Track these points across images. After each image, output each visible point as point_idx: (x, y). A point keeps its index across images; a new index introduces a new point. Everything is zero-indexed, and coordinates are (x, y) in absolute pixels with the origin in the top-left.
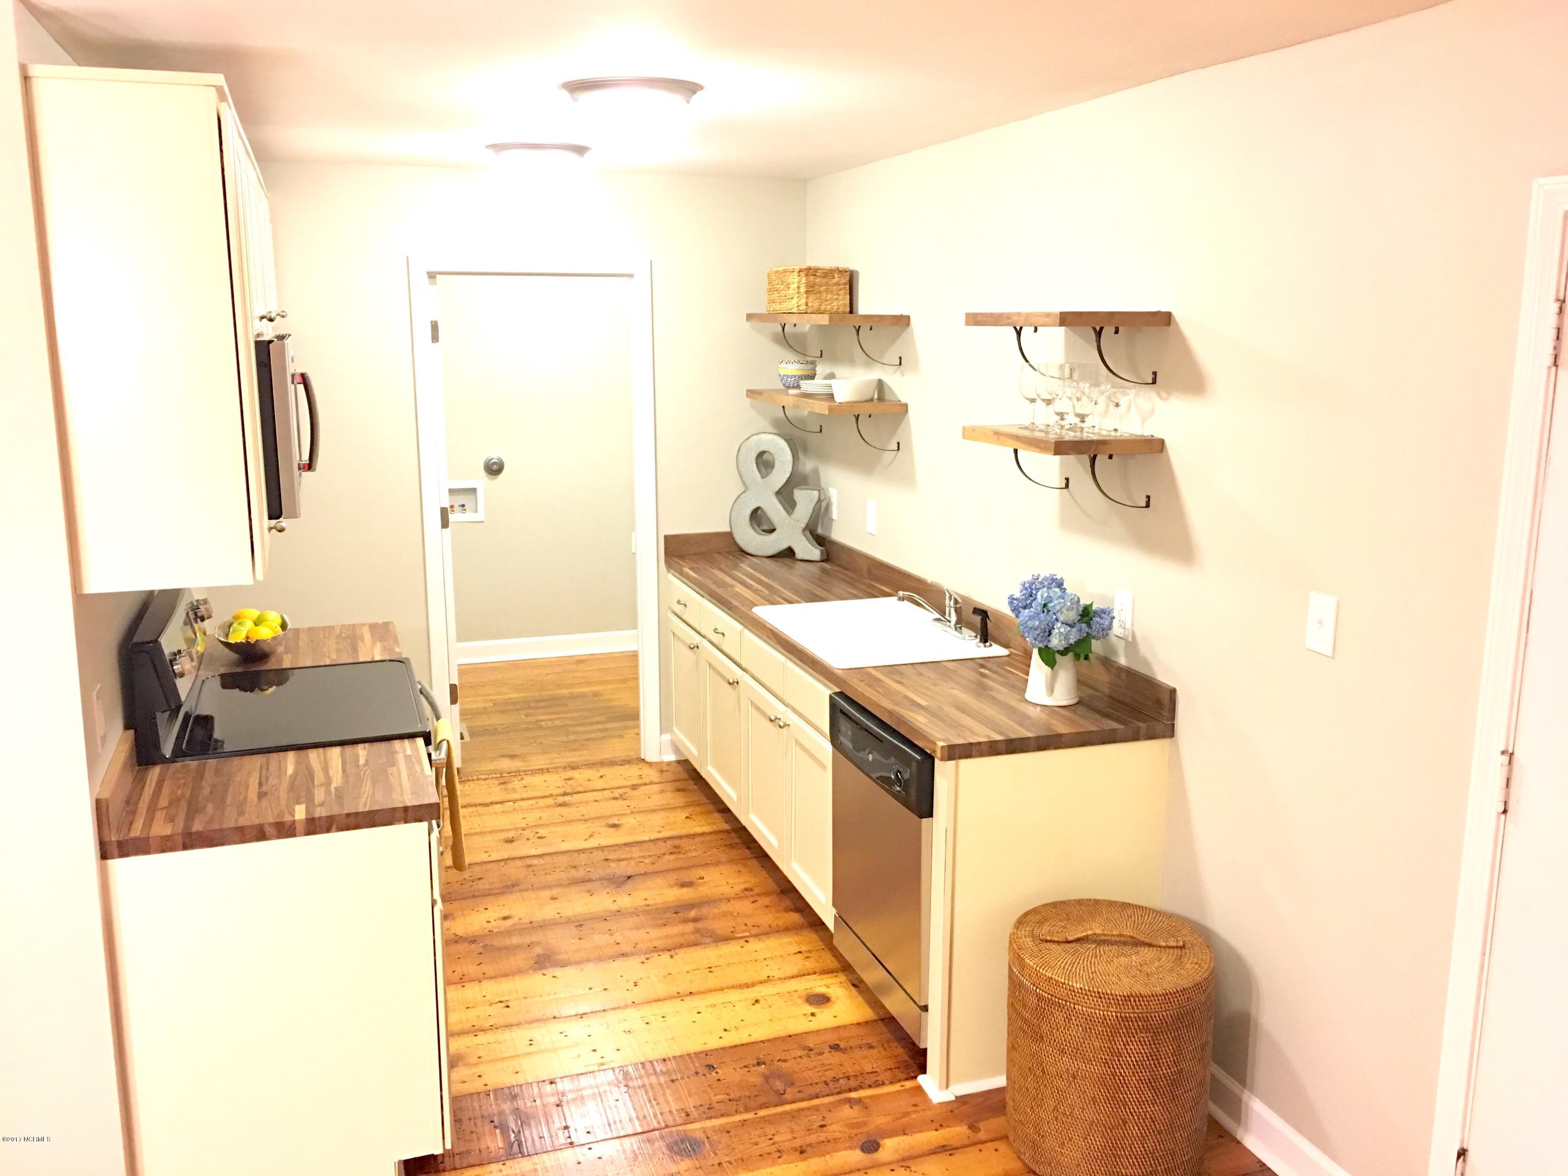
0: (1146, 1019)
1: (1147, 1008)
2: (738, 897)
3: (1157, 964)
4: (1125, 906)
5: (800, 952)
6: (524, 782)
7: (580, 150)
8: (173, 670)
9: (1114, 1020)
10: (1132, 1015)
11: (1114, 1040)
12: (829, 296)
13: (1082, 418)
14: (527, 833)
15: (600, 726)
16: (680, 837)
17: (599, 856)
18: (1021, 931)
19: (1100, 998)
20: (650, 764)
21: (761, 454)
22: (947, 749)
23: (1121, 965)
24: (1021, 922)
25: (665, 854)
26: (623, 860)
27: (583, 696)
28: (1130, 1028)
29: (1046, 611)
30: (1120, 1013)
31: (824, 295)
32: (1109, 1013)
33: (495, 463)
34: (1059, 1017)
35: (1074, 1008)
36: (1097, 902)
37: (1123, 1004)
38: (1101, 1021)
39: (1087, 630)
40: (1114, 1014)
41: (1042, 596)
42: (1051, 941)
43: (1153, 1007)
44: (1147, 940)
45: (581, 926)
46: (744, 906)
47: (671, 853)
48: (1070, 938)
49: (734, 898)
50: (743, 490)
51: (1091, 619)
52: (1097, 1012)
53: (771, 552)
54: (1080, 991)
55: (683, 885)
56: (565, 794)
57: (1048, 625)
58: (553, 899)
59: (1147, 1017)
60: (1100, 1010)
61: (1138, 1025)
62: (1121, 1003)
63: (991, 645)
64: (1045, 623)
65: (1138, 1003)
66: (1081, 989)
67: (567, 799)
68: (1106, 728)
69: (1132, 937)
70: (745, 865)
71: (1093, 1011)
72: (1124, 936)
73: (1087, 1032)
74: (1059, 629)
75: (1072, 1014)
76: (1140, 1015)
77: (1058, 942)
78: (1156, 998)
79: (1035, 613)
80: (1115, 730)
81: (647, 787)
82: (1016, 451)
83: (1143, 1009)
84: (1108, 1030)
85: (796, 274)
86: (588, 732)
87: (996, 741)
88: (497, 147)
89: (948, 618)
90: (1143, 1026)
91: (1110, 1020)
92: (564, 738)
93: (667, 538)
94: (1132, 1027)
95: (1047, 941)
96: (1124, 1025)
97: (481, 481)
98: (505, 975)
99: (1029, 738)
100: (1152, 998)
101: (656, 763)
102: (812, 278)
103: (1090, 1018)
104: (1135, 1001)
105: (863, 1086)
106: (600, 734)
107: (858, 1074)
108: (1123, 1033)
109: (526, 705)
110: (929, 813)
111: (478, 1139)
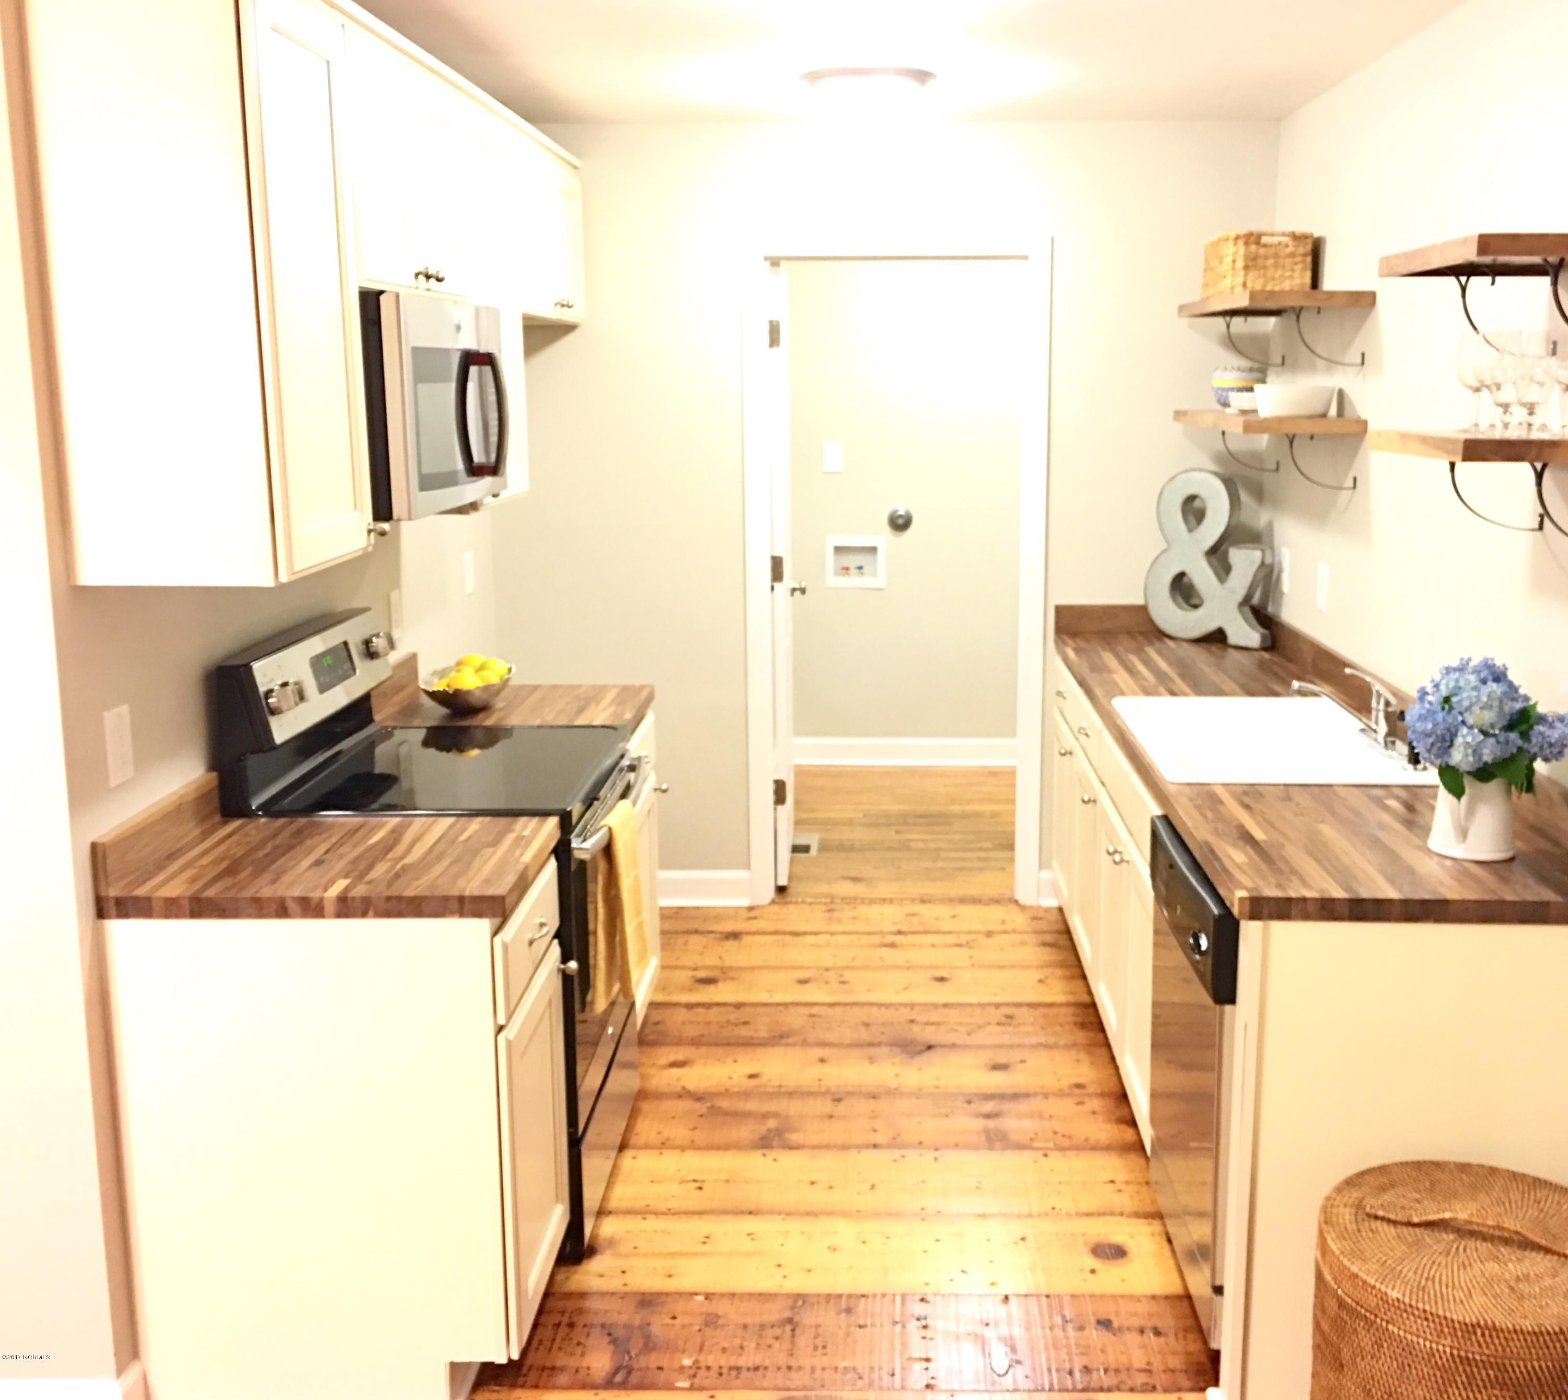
0: (1502, 1368)
1: (1504, 1351)
2: (1061, 1094)
3: (1548, 1281)
4: (1538, 1183)
5: (1112, 1182)
6: (855, 913)
7: (922, 76)
8: (267, 703)
9: (1448, 1360)
10: (1478, 1357)
11: (1447, 1392)
12: (1279, 273)
13: (1531, 409)
14: (831, 976)
15: (982, 854)
16: (1018, 1005)
17: (906, 1014)
18: (1343, 1196)
19: (1427, 1319)
20: (1023, 908)
21: (1191, 499)
22: (1248, 902)
23: (1483, 1275)
24: (1351, 1182)
25: (989, 1024)
26: (933, 1024)
27: (979, 815)
28: (1475, 1378)
29: (1447, 707)
30: (1458, 1350)
31: (1270, 273)
32: (1441, 1348)
33: (900, 516)
34: (1366, 1340)
35: (1387, 1329)
36: (1493, 1171)
37: (1463, 1336)
38: (1426, 1357)
39: (1519, 742)
40: (1448, 1350)
41: (1447, 685)
42: (1383, 1219)
43: (1515, 1350)
44: (1543, 1242)
45: (839, 1100)
46: (1066, 1107)
47: (998, 1024)
48: (1416, 1220)
49: (1054, 1094)
50: (1165, 546)
51: (1531, 728)
52: (1421, 1341)
53: (1197, 633)
54: (1396, 1304)
55: (997, 1067)
56: (900, 933)
57: (1449, 730)
58: (822, 1060)
59: (1504, 1365)
60: (1425, 1339)
61: (1488, 1375)
62: (1459, 1334)
63: (1425, 769)
64: (1442, 726)
65: (1488, 1339)
66: (1398, 1300)
67: (898, 939)
68: (1530, 898)
69: (1517, 1233)
70: (1090, 1053)
71: (1415, 1339)
72: (1504, 1229)
73: (1404, 1370)
74: (1465, 738)
75: (1383, 1338)
76: (1492, 1360)
77: (1395, 1223)
78: (1521, 1337)
79: (1428, 711)
80: (1547, 904)
81: (1006, 936)
82: (1452, 465)
83: (1497, 1350)
84: (1438, 1374)
85: (1231, 242)
86: (963, 860)
87: (1333, 900)
88: (813, 77)
89: (1374, 727)
90: (1496, 1377)
91: (1441, 1358)
92: (928, 864)
93: (1059, 610)
94: (1478, 1377)
95: (1376, 1217)
96: (1465, 1371)
97: (883, 537)
98: (718, 1148)
99: (1390, 901)
100: (1515, 1336)
101: (1031, 908)
102: (1253, 248)
103: (1409, 1349)
104: (1483, 1335)
105: (1122, 1386)
106: (977, 864)
107: (1122, 1368)
108: (1463, 1383)
109: (905, 821)
110: (1231, 999)
111: (583, 1355)
